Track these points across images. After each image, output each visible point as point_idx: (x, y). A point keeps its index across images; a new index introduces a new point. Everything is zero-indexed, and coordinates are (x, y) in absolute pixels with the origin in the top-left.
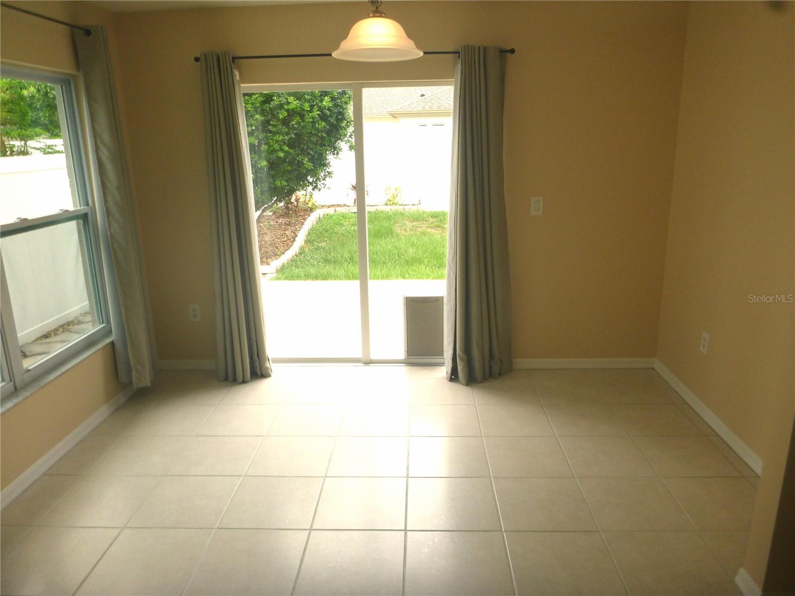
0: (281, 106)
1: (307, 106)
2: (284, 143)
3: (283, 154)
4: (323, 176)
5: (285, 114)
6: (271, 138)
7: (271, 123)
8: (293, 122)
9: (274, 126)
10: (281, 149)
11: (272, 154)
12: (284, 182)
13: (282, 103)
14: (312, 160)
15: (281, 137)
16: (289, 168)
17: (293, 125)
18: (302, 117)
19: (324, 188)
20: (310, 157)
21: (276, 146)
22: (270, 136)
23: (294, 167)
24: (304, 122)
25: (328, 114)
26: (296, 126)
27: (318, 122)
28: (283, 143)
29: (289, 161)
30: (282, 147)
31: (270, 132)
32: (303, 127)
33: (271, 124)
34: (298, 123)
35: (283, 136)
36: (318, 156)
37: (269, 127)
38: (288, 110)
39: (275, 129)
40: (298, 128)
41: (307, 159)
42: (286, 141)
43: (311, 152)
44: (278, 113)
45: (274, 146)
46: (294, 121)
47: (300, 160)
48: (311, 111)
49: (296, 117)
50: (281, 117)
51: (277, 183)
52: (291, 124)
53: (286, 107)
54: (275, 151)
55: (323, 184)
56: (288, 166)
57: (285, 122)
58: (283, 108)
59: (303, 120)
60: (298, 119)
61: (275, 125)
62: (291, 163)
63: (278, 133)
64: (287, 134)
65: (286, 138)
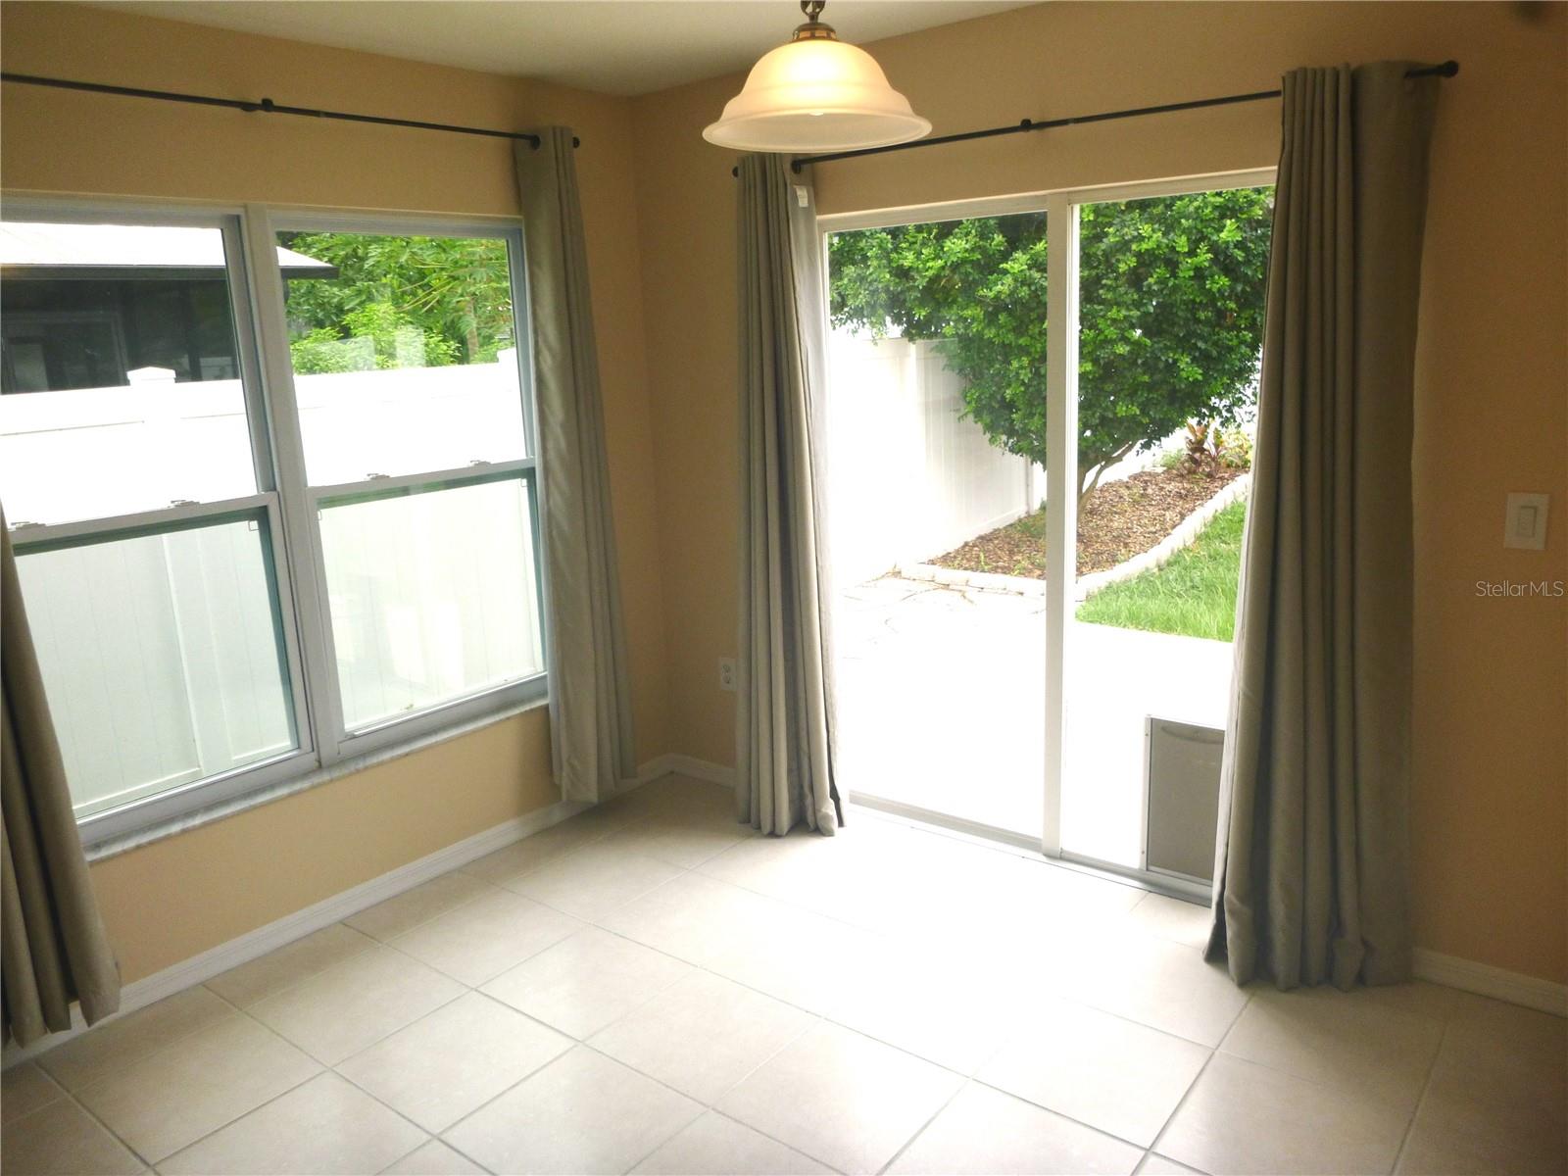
0: (1124, 246)
1: (1182, 244)
2: (1132, 326)
3: (1128, 348)
4: (1250, 395)
5: (1133, 262)
6: (1102, 313)
7: (1104, 282)
8: (1151, 280)
9: (1109, 288)
10: (1126, 340)
11: (1103, 348)
12: (1134, 408)
13: (1126, 238)
14: (1203, 359)
15: (1124, 312)
16: (1146, 378)
17: (1149, 286)
18: (1172, 265)
19: (1249, 421)
20: (1197, 354)
21: (1111, 332)
22: (1101, 310)
23: (1158, 377)
24: (1176, 278)
25: (1240, 259)
26: (1155, 288)
27: (1212, 276)
28: (1127, 325)
29: (1143, 364)
30: (1126, 334)
31: (1102, 302)
32: (1176, 288)
33: (1105, 285)
34: (1162, 281)
35: (1128, 309)
36: (1219, 353)
37: (1101, 292)
38: (1139, 255)
39: (1109, 296)
40: (1162, 290)
41: (1188, 360)
42: (1134, 321)
43: (1200, 344)
44: (1118, 261)
45: (1107, 332)
46: (1152, 276)
47: (1170, 361)
48: (1192, 253)
49: (1159, 268)
50: (1123, 267)
51: (1118, 408)
52: (1145, 283)
53: (1134, 247)
54: (1107, 341)
55: (1250, 413)
56: (1144, 373)
57: (1136, 279)
58: (1130, 250)
59: (1174, 275)
60: (1161, 271)
61: (1111, 286)
62: (1149, 367)
63: (1118, 304)
64: (1138, 305)
65: (1135, 313)
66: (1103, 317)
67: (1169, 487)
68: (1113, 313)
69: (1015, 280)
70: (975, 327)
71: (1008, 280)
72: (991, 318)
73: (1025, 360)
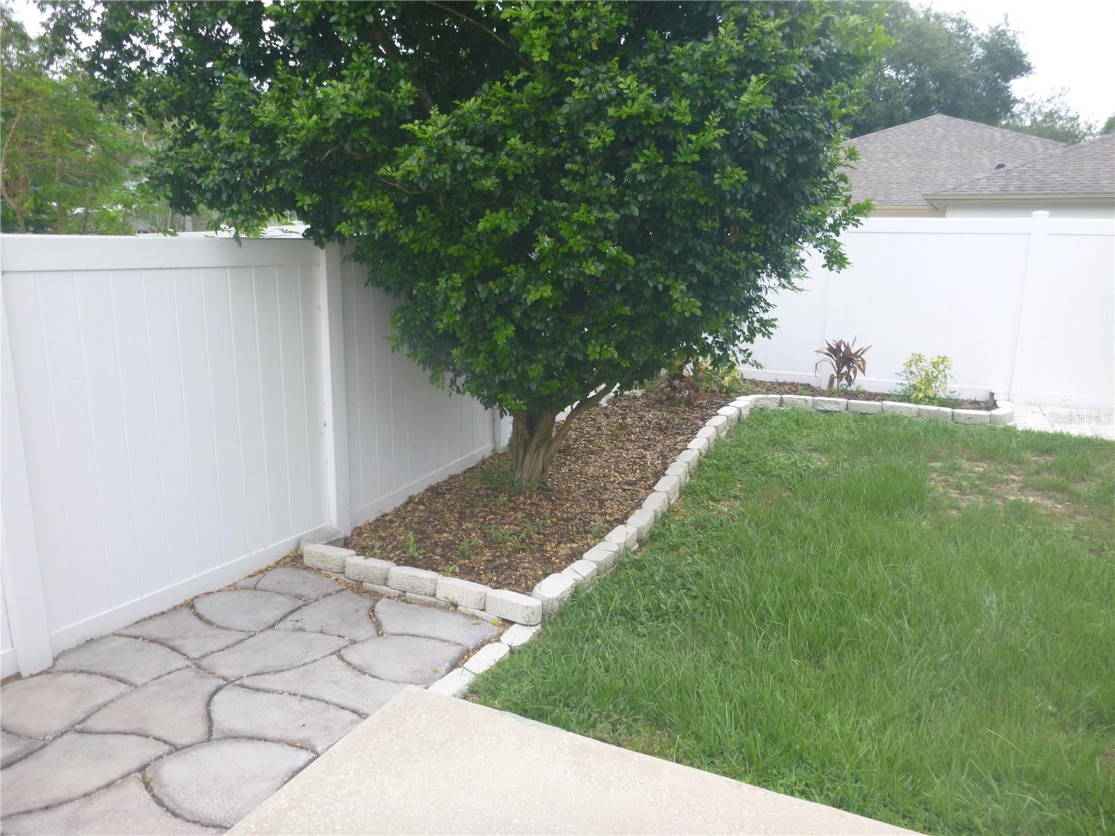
0: (596, 111)
1: (683, 110)
2: (608, 236)
3: (602, 267)
4: (745, 330)
5: (609, 136)
6: (564, 214)
7: (568, 166)
8: (635, 166)
9: (575, 177)
10: (600, 256)
11: (568, 265)
12: (611, 349)
13: (600, 97)
14: (703, 288)
15: (596, 214)
16: (627, 310)
17: (634, 175)
18: (668, 147)
19: (744, 362)
20: (695, 280)
21: (578, 243)
22: (564, 209)
23: (643, 309)
24: (672, 165)
25: (761, 145)
26: (641, 178)
27: (723, 167)
28: (601, 233)
29: (623, 289)
30: (600, 246)
31: (568, 197)
32: (670, 182)
33: (570, 171)
34: (652, 169)
35: (603, 210)
36: (722, 279)
37: (564, 181)
38: (620, 125)
39: (575, 187)
40: (650, 183)
41: (683, 287)
42: (611, 227)
43: (700, 267)
44: (588, 133)
45: (571, 242)
46: (636, 160)
47: (660, 287)
48: (696, 127)
49: (648, 148)
50: (594, 143)
51: (590, 348)
52: (628, 170)
53: (611, 111)
54: (572, 256)
55: (745, 351)
56: (625, 303)
57: (613, 160)
58: (604, 116)
59: (669, 161)
60: (650, 153)
61: (577, 173)
62: (631, 295)
63: (588, 201)
64: (617, 203)
65: (612, 216)
66: (567, 219)
67: (649, 416)
68: (580, 214)
69: (429, 152)
70: (382, 226)
71: (420, 151)
72: (405, 213)
73: (458, 279)
